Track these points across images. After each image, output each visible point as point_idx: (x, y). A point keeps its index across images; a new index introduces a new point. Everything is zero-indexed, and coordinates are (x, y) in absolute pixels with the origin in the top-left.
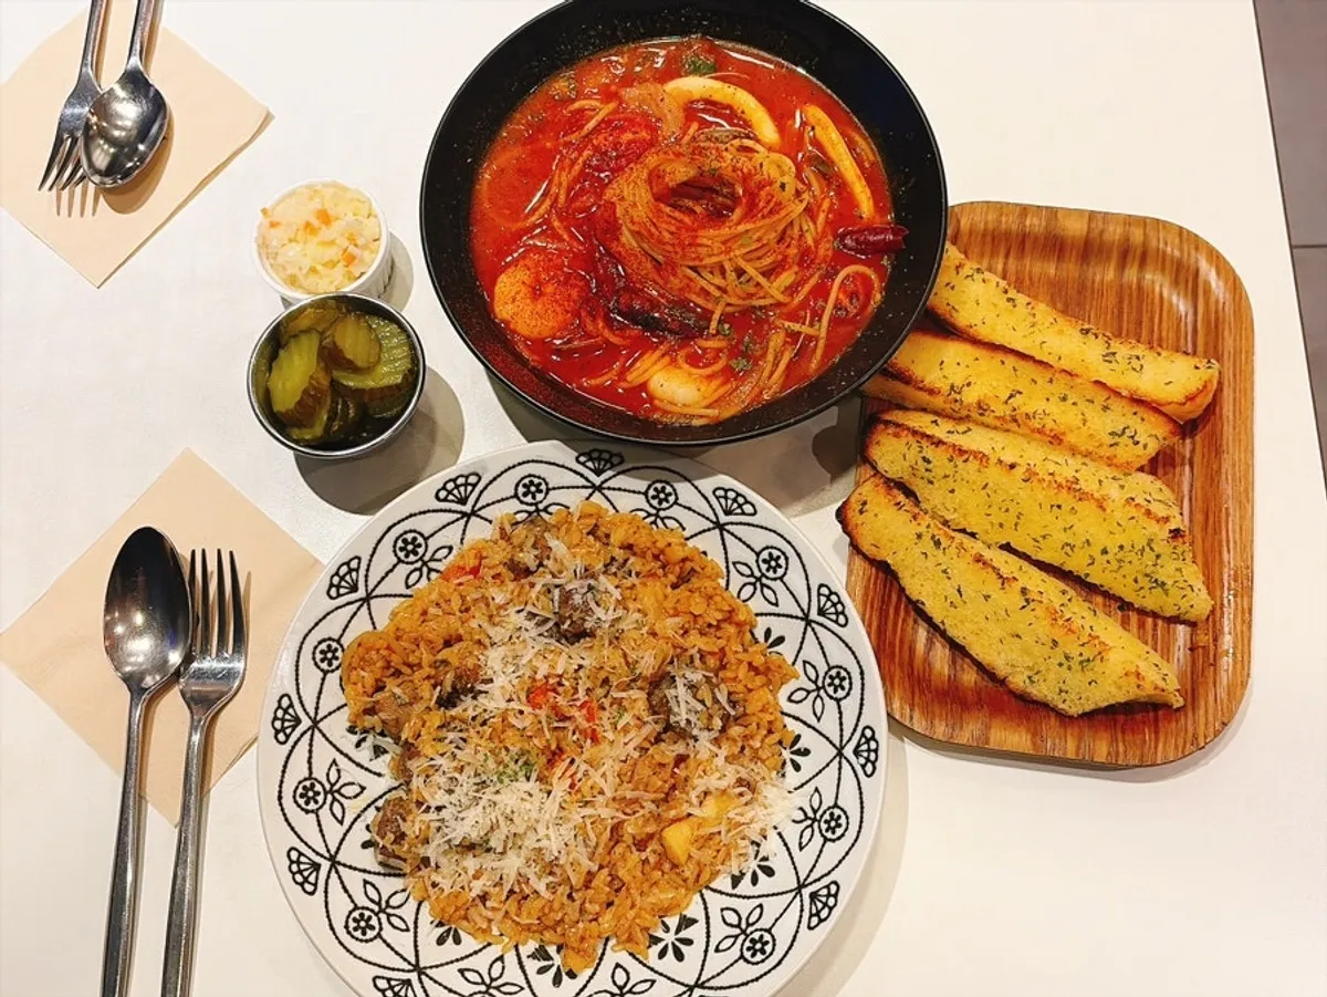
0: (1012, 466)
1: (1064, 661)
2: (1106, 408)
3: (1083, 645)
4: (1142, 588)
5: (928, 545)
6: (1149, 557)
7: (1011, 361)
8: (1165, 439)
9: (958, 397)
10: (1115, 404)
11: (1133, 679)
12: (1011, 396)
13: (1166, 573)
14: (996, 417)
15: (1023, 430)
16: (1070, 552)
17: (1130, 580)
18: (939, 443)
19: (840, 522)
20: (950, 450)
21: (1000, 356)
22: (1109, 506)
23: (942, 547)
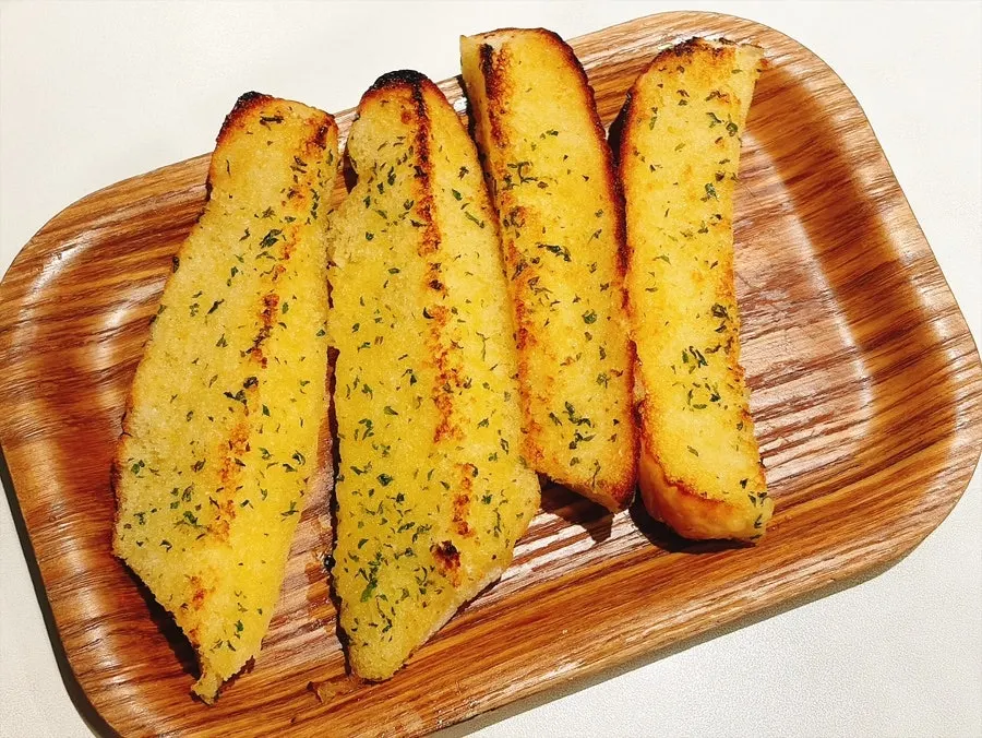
0: (436, 285)
1: (181, 492)
2: (602, 380)
3: (212, 502)
4: (355, 558)
5: (260, 230)
6: (401, 542)
7: (607, 222)
8: (601, 483)
9: (515, 179)
10: (617, 390)
11: (190, 592)
12: (555, 249)
13: (395, 579)
14: (512, 242)
15: (512, 288)
16: (361, 434)
17: (360, 534)
18: (423, 175)
19: (238, 104)
20: (421, 197)
21: (608, 206)
22: (447, 444)
23: (266, 249)
